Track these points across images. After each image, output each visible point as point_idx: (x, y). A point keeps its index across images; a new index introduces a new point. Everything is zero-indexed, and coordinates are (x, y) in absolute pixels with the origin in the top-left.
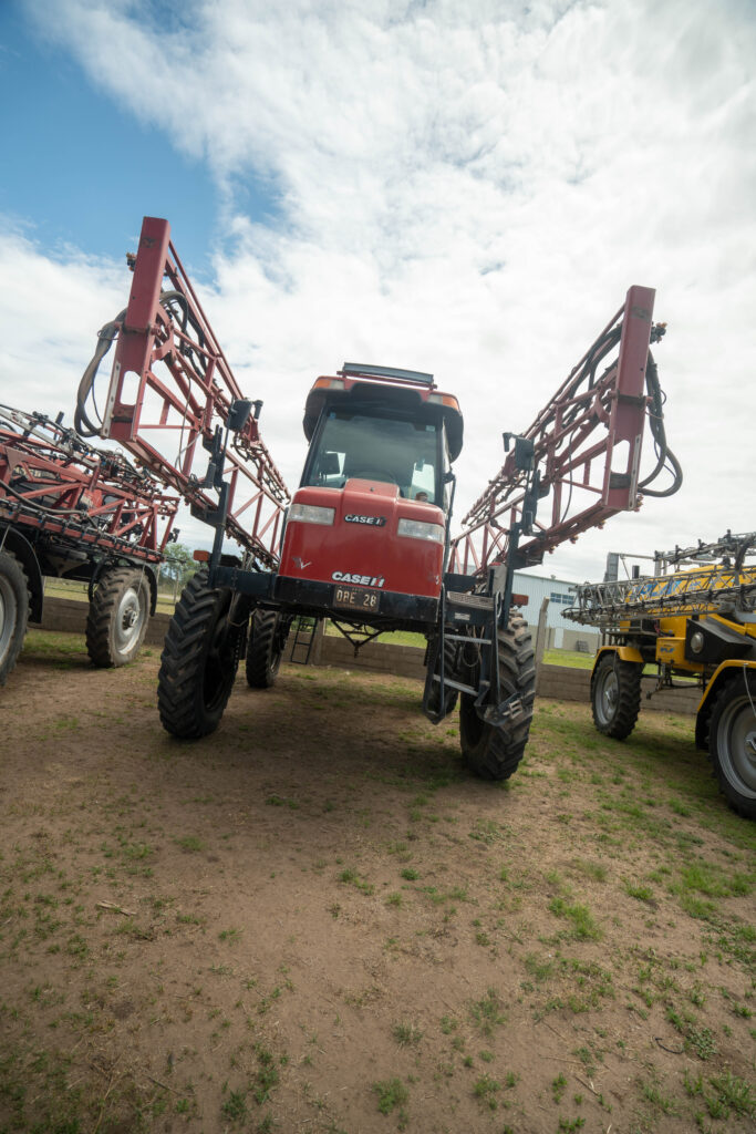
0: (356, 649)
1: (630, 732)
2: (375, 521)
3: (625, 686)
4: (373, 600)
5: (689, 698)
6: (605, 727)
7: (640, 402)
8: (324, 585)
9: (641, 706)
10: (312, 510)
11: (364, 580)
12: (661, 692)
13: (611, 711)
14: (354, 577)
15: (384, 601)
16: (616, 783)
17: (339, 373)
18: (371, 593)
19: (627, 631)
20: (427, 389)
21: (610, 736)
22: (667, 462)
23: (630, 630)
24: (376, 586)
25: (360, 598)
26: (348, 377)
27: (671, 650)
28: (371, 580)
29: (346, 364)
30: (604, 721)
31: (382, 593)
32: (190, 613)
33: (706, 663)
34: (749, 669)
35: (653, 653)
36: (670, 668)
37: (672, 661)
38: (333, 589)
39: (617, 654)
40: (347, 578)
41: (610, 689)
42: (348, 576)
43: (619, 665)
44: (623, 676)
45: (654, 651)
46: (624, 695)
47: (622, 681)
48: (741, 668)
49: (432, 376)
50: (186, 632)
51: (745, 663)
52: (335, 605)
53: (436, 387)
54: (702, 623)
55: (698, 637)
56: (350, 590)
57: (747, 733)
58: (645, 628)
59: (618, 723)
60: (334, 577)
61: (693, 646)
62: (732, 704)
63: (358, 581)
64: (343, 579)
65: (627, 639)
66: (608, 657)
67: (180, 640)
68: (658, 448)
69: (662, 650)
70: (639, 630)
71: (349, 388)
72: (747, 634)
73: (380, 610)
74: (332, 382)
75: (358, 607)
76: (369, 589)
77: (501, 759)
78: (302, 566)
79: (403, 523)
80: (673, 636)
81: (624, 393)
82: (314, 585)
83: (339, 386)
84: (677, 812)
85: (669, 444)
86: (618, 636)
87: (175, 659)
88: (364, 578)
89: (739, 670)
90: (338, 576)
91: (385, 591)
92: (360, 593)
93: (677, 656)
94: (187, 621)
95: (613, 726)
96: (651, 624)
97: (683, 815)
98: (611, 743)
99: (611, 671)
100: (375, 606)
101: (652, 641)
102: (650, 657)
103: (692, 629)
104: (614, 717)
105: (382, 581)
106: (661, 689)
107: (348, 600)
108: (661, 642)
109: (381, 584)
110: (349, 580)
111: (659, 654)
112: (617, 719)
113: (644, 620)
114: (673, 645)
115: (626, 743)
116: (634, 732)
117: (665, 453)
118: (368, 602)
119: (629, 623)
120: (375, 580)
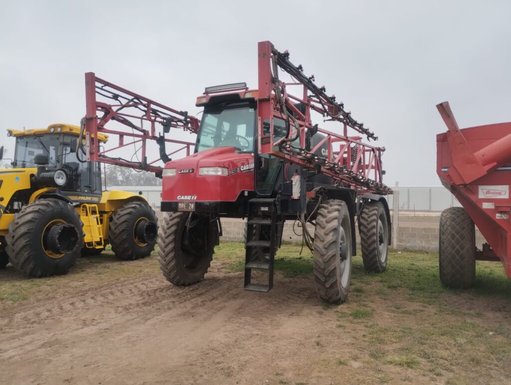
2: (189, 171)
4: (193, 206)
7: (269, 100)
8: (174, 202)
10: (169, 171)
11: (189, 198)
14: (185, 197)
15: (196, 205)
17: (204, 94)
18: (191, 203)
20: (244, 91)
24: (194, 200)
25: (187, 206)
26: (208, 95)
28: (191, 197)
29: (206, 89)
31: (196, 202)
38: (177, 204)
40: (183, 198)
42: (183, 197)
49: (245, 83)
53: (248, 88)
56: (184, 204)
63: (187, 199)
64: (181, 199)
71: (208, 100)
73: (195, 210)
74: (201, 99)
75: (187, 210)
76: (191, 201)
79: (201, 169)
83: (204, 101)
92: (188, 203)
100: (194, 208)
105: (196, 197)
107: (183, 207)
109: (195, 199)
110: (183, 199)
118: (191, 207)
120: (193, 197)
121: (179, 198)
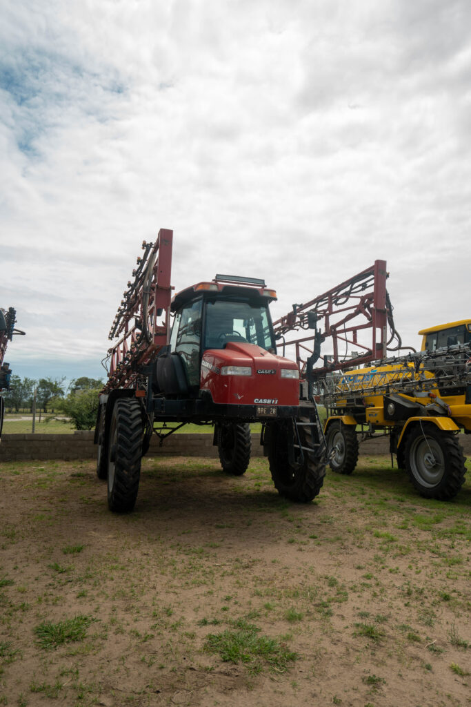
1: (353, 469)
2: (271, 372)
3: (348, 440)
4: (274, 411)
6: (339, 468)
7: (384, 312)
8: (251, 407)
9: (359, 451)
10: (238, 368)
11: (269, 401)
12: (364, 442)
13: (340, 458)
14: (264, 400)
15: (279, 410)
16: (363, 494)
18: (273, 407)
19: (345, 405)
20: (262, 288)
21: (343, 472)
22: (395, 336)
23: (347, 405)
24: (274, 404)
25: (268, 411)
26: (219, 283)
27: (376, 415)
28: (272, 401)
29: (217, 275)
30: (337, 465)
31: (278, 407)
32: (131, 429)
33: (397, 421)
34: (422, 421)
35: (364, 417)
36: (376, 426)
37: (377, 421)
38: (255, 408)
39: (342, 422)
40: (261, 401)
41: (338, 443)
42: (261, 400)
43: (343, 428)
44: (346, 434)
45: (365, 416)
46: (349, 446)
47: (347, 437)
48: (419, 421)
49: (263, 281)
50: (132, 441)
51: (420, 418)
52: (257, 415)
53: (266, 286)
54: (392, 398)
55: (391, 406)
56: (264, 408)
57: (424, 455)
58: (357, 403)
59: (347, 464)
61: (389, 411)
62: (415, 442)
63: (266, 402)
64: (259, 402)
65: (345, 410)
66: (335, 424)
67: (130, 447)
68: (391, 330)
69: (370, 415)
70: (354, 405)
71: (221, 290)
72: (416, 402)
73: (278, 415)
74: (210, 286)
75: (268, 415)
76: (272, 406)
78: (239, 398)
79: (283, 371)
80: (374, 406)
81: (378, 308)
82: (246, 407)
83: (214, 288)
84: (399, 500)
85: (396, 328)
86: (339, 410)
87: (128, 459)
89: (417, 422)
92: (268, 407)
93: (380, 419)
94: (131, 435)
95: (344, 466)
96: (360, 401)
97: (402, 501)
98: (346, 477)
99: (338, 432)
100: (275, 413)
101: (363, 410)
102: (361, 420)
103: (387, 401)
104: (344, 461)
106: (365, 439)
107: (263, 412)
108: (369, 411)
109: (276, 402)
110: (262, 403)
111: (368, 418)
112: (346, 461)
113: (356, 399)
114: (377, 412)
115: (354, 475)
116: (356, 467)
117: (394, 332)
118: (272, 412)
119: (346, 401)
121: (256, 401)
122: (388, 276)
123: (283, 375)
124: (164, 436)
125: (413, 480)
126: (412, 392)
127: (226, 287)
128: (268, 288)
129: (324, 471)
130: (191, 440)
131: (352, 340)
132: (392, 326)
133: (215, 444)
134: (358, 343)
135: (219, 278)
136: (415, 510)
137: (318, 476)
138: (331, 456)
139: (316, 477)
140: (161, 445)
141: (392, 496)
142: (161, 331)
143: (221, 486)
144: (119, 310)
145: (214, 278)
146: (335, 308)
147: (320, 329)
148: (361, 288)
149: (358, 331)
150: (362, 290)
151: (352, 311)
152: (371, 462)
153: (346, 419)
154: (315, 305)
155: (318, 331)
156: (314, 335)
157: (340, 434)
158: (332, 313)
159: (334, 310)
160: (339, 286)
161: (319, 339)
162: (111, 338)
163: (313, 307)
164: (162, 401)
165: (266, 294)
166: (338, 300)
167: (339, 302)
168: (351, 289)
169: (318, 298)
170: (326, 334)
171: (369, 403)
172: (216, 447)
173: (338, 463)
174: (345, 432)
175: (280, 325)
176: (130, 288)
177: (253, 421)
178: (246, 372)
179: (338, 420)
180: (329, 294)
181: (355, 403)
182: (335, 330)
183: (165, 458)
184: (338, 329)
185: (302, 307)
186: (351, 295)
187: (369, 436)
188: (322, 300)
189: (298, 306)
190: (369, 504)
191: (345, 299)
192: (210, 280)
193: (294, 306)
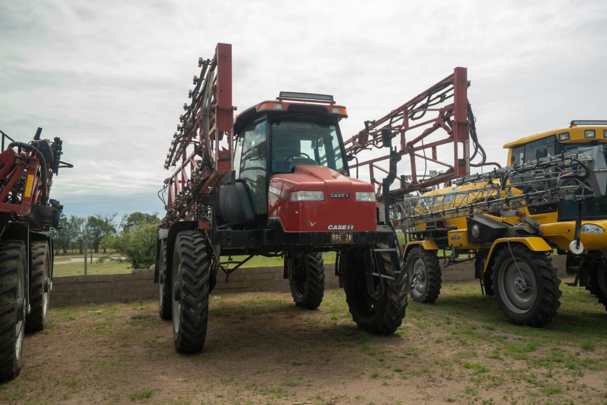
0: (228, 276)
1: (437, 297)
2: (345, 195)
3: (430, 266)
4: (350, 237)
5: (458, 269)
6: (421, 297)
7: (466, 124)
8: (325, 233)
9: (442, 278)
11: (344, 227)
12: (447, 268)
13: (422, 287)
14: (339, 226)
15: (355, 236)
16: (448, 324)
17: (277, 98)
18: (348, 234)
19: (424, 229)
21: (425, 302)
22: (479, 150)
23: (427, 229)
24: (350, 230)
25: (344, 237)
26: (284, 101)
27: (459, 238)
28: (347, 227)
29: (281, 93)
30: (418, 294)
31: (354, 233)
32: (196, 265)
33: (482, 243)
34: (511, 242)
35: (446, 241)
36: (459, 251)
37: (461, 245)
38: (330, 235)
39: (422, 247)
40: (335, 227)
41: (419, 270)
42: (336, 226)
43: (423, 254)
44: (427, 260)
45: (447, 240)
46: (431, 273)
47: (428, 263)
48: (507, 242)
49: (331, 96)
50: (198, 277)
51: (509, 239)
52: (332, 243)
53: (335, 103)
54: (476, 219)
55: (475, 228)
56: (339, 235)
57: (514, 279)
58: (438, 226)
59: (429, 292)
60: (329, 228)
61: (474, 233)
62: (504, 263)
63: (341, 228)
64: (334, 229)
65: (425, 235)
66: (414, 250)
67: (196, 284)
68: (475, 144)
69: (452, 239)
70: (434, 228)
71: (285, 107)
72: (503, 222)
73: (354, 242)
74: (274, 105)
75: (343, 242)
76: (348, 232)
77: (394, 318)
78: (312, 225)
79: (357, 194)
80: (456, 229)
81: (460, 121)
82: (320, 234)
83: (279, 107)
84: (488, 328)
85: (479, 142)
86: (418, 234)
87: (194, 296)
88: (344, 226)
89: (505, 243)
90: (331, 227)
91: (355, 232)
92: (343, 234)
93: (463, 242)
94: (196, 271)
96: (441, 224)
97: (491, 329)
98: (429, 306)
99: (419, 258)
100: (352, 240)
101: (445, 234)
102: (443, 244)
103: (471, 223)
104: (426, 288)
105: (353, 226)
106: (448, 265)
107: (338, 239)
108: (451, 234)
109: (352, 228)
110: (336, 229)
111: (450, 242)
112: (428, 290)
113: (437, 222)
114: (460, 235)
115: (437, 304)
116: (439, 296)
117: (478, 146)
118: (348, 239)
119: (426, 224)
120: (349, 226)
122: (469, 84)
123: (357, 198)
124: (230, 271)
125: (502, 307)
126: (499, 210)
127: (291, 105)
128: (337, 104)
129: (406, 300)
130: (259, 273)
131: (431, 157)
132: (475, 140)
133: (286, 276)
134: (438, 159)
135: (283, 95)
136: (506, 338)
137: (400, 306)
138: (413, 283)
139: (397, 307)
140: (227, 281)
141: (479, 324)
142: (224, 156)
143: (295, 321)
144: (175, 136)
145: (278, 96)
146: (411, 123)
147: (396, 147)
148: (439, 99)
149: (438, 147)
150: (441, 101)
151: (431, 125)
152: (456, 290)
153: (426, 244)
154: (389, 120)
155: (394, 149)
156: (389, 153)
157: (420, 261)
158: (408, 128)
159: (410, 126)
160: (415, 99)
161: (395, 157)
162: (167, 168)
163: (387, 123)
164: (228, 232)
165: (335, 111)
166: (414, 114)
167: (415, 116)
168: (429, 101)
169: (392, 113)
170: (403, 152)
171: (451, 226)
172: (287, 280)
173: (420, 292)
174: (426, 258)
175: (351, 144)
176: (187, 111)
177: (327, 250)
178: (318, 196)
179: (417, 245)
180: (404, 108)
181: (435, 226)
182: (412, 147)
183: (232, 295)
184: (415, 146)
185: (375, 124)
186: (429, 108)
187: (453, 261)
188: (396, 115)
189: (371, 122)
190: (456, 334)
191: (422, 112)
192: (274, 99)
193: (366, 123)
